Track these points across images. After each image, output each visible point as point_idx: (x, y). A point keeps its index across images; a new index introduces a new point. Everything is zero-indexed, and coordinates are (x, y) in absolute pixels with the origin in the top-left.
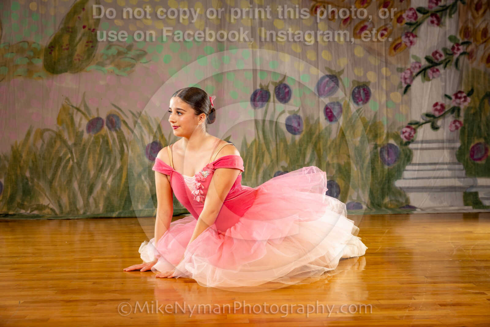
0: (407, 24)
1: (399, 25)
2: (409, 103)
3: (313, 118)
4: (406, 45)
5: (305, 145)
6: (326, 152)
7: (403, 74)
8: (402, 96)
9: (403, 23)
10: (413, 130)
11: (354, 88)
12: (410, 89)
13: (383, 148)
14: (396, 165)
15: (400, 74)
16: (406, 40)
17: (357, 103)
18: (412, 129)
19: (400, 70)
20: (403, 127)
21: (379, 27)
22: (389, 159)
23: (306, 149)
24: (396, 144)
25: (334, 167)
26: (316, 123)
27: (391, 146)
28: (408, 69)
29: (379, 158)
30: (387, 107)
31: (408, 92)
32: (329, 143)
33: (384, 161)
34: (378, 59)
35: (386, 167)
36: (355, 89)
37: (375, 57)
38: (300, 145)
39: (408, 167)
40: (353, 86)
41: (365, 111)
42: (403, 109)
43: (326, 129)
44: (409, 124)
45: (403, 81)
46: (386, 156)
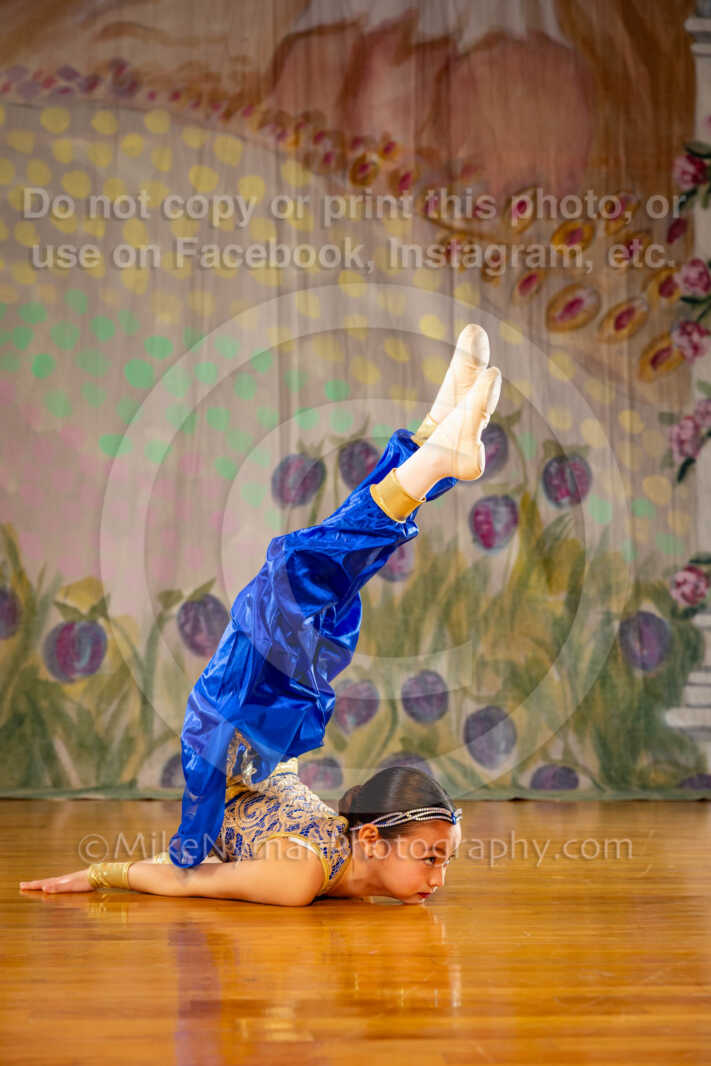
0: (685, 299)
1: (664, 301)
2: (690, 506)
3: (440, 538)
4: (683, 356)
5: (417, 611)
6: (477, 630)
7: (676, 429)
8: (674, 486)
9: (676, 297)
10: (703, 579)
11: (548, 460)
12: (694, 470)
13: (626, 623)
14: (663, 668)
15: (667, 429)
16: (683, 341)
17: (556, 501)
18: (699, 574)
19: (668, 419)
20: (676, 569)
21: (613, 304)
22: (645, 652)
23: (421, 620)
24: (658, 614)
25: (497, 671)
26: (448, 551)
27: (648, 617)
28: (689, 418)
29: (619, 649)
30: (633, 514)
31: (690, 477)
32: (484, 605)
33: (631, 659)
34: (611, 388)
35: (639, 674)
36: (550, 464)
37: (603, 383)
38: (407, 609)
39: (695, 677)
40: (546, 457)
41: (576, 524)
42: (677, 521)
43: (476, 567)
44: (692, 561)
45: (676, 448)
46: (636, 646)
